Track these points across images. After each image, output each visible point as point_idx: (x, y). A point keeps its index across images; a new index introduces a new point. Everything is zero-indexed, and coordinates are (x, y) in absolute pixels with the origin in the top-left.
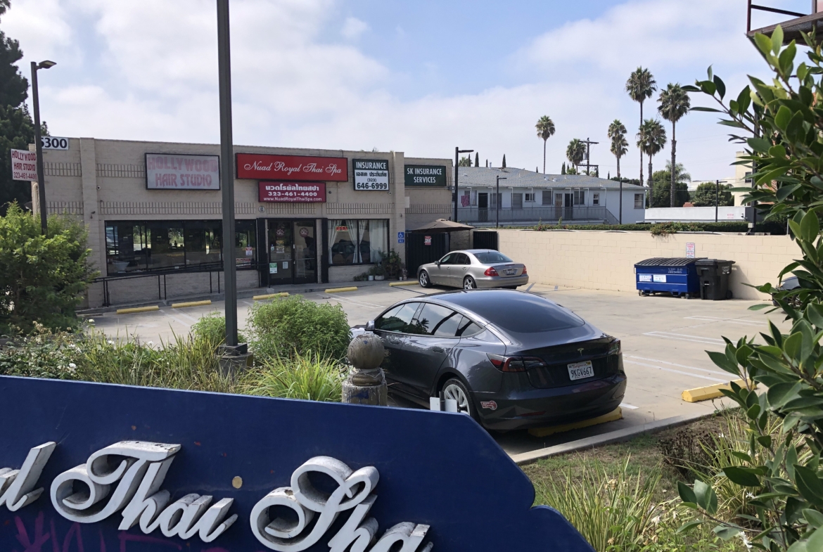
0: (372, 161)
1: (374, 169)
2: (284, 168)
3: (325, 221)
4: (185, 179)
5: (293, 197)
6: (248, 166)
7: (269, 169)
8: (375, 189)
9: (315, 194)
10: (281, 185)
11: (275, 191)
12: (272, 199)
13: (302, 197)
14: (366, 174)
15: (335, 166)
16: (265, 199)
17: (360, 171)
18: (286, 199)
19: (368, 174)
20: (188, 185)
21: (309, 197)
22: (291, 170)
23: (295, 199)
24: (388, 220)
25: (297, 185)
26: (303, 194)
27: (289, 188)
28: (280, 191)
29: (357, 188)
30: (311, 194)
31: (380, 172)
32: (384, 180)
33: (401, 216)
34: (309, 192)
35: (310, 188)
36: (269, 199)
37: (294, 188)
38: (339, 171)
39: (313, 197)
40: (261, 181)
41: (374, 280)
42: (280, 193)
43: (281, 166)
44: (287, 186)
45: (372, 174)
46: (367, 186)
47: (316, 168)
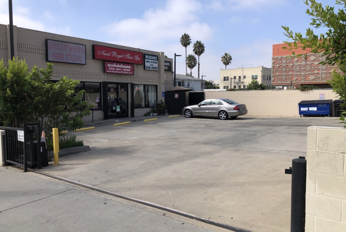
0: (152, 55)
1: (152, 60)
2: (116, 55)
3: (133, 86)
4: (68, 56)
5: (120, 71)
6: (99, 53)
7: (109, 55)
8: (153, 70)
9: (129, 70)
10: (115, 64)
11: (112, 67)
12: (111, 72)
13: (124, 71)
14: (149, 62)
15: (137, 56)
16: (107, 71)
17: (147, 60)
18: (117, 72)
19: (150, 62)
20: (70, 60)
21: (127, 71)
22: (119, 56)
23: (121, 72)
24: (156, 86)
26: (124, 70)
27: (118, 66)
28: (114, 67)
29: (146, 69)
31: (155, 61)
32: (156, 65)
33: (163, 84)
34: (127, 69)
35: (127, 67)
36: (109, 71)
37: (120, 66)
38: (139, 59)
39: (128, 72)
40: (105, 62)
41: (153, 115)
42: (114, 68)
43: (115, 54)
44: (117, 65)
45: (152, 62)
46: (150, 68)
47: (130, 56)
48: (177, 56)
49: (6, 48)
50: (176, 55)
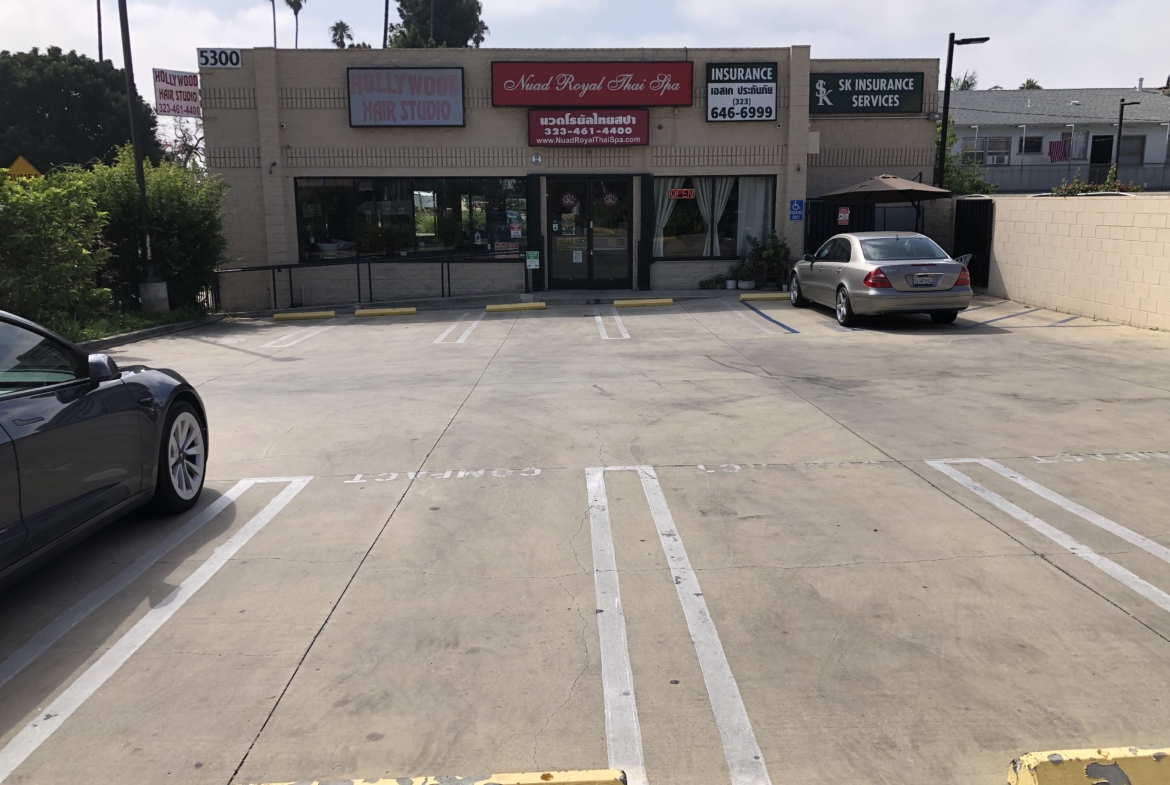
0: (745, 65)
1: (748, 81)
2: (573, 84)
3: (648, 180)
4: (408, 108)
5: (589, 136)
6: (510, 84)
7: (546, 87)
8: (748, 118)
9: (629, 131)
10: (567, 115)
11: (556, 126)
12: (551, 141)
13: (604, 136)
14: (730, 91)
15: (668, 78)
16: (539, 141)
17: (719, 86)
18: (576, 140)
19: (735, 91)
20: (413, 118)
21: (617, 135)
22: (585, 88)
23: (591, 141)
24: (775, 176)
25: (595, 115)
26: (606, 131)
27: (582, 121)
28: (565, 126)
29: (710, 118)
30: (621, 131)
31: (760, 85)
32: (767, 101)
33: (799, 169)
34: (617, 126)
35: (620, 120)
36: (545, 141)
37: (590, 121)
38: (677, 87)
39: (624, 136)
40: (535, 108)
41: (737, 288)
42: (564, 130)
43: (568, 81)
44: (577, 116)
45: (741, 91)
46: (731, 112)
47: (632, 83)
48: (959, 43)
49: (253, 106)
50: (957, 38)
